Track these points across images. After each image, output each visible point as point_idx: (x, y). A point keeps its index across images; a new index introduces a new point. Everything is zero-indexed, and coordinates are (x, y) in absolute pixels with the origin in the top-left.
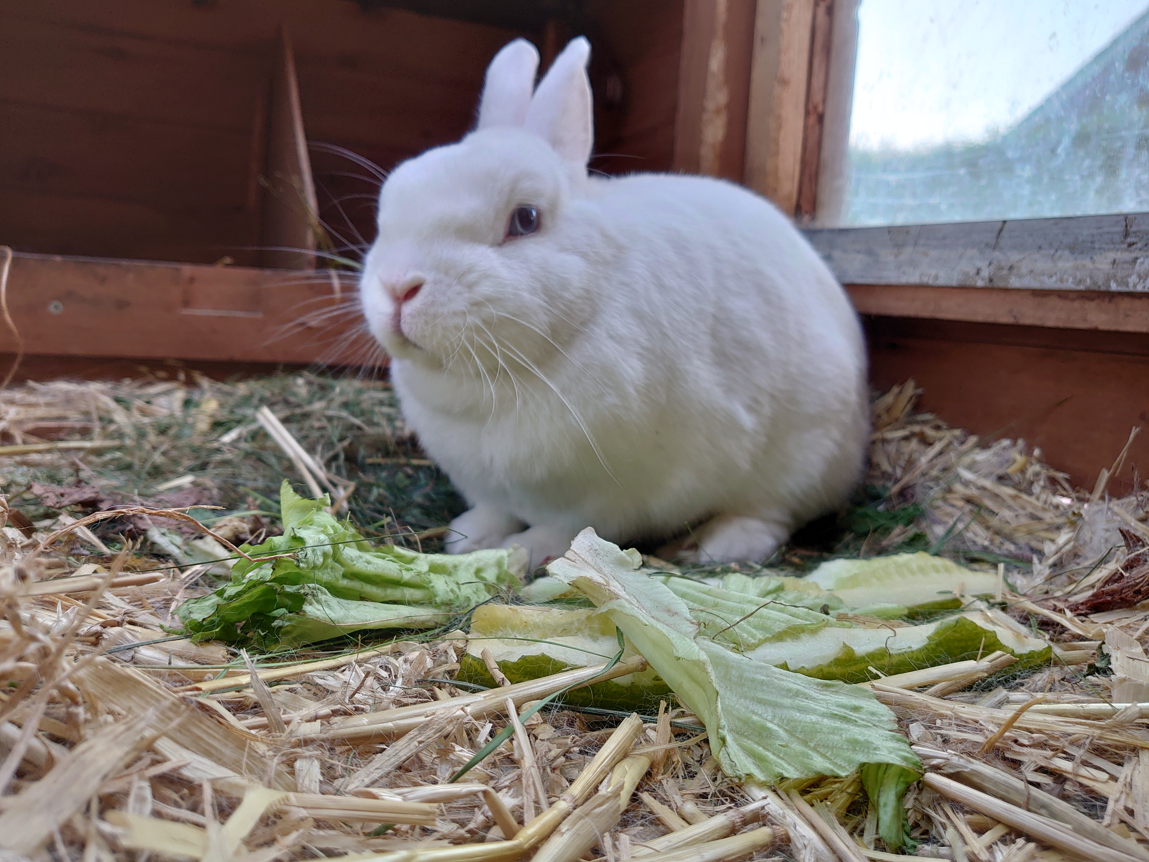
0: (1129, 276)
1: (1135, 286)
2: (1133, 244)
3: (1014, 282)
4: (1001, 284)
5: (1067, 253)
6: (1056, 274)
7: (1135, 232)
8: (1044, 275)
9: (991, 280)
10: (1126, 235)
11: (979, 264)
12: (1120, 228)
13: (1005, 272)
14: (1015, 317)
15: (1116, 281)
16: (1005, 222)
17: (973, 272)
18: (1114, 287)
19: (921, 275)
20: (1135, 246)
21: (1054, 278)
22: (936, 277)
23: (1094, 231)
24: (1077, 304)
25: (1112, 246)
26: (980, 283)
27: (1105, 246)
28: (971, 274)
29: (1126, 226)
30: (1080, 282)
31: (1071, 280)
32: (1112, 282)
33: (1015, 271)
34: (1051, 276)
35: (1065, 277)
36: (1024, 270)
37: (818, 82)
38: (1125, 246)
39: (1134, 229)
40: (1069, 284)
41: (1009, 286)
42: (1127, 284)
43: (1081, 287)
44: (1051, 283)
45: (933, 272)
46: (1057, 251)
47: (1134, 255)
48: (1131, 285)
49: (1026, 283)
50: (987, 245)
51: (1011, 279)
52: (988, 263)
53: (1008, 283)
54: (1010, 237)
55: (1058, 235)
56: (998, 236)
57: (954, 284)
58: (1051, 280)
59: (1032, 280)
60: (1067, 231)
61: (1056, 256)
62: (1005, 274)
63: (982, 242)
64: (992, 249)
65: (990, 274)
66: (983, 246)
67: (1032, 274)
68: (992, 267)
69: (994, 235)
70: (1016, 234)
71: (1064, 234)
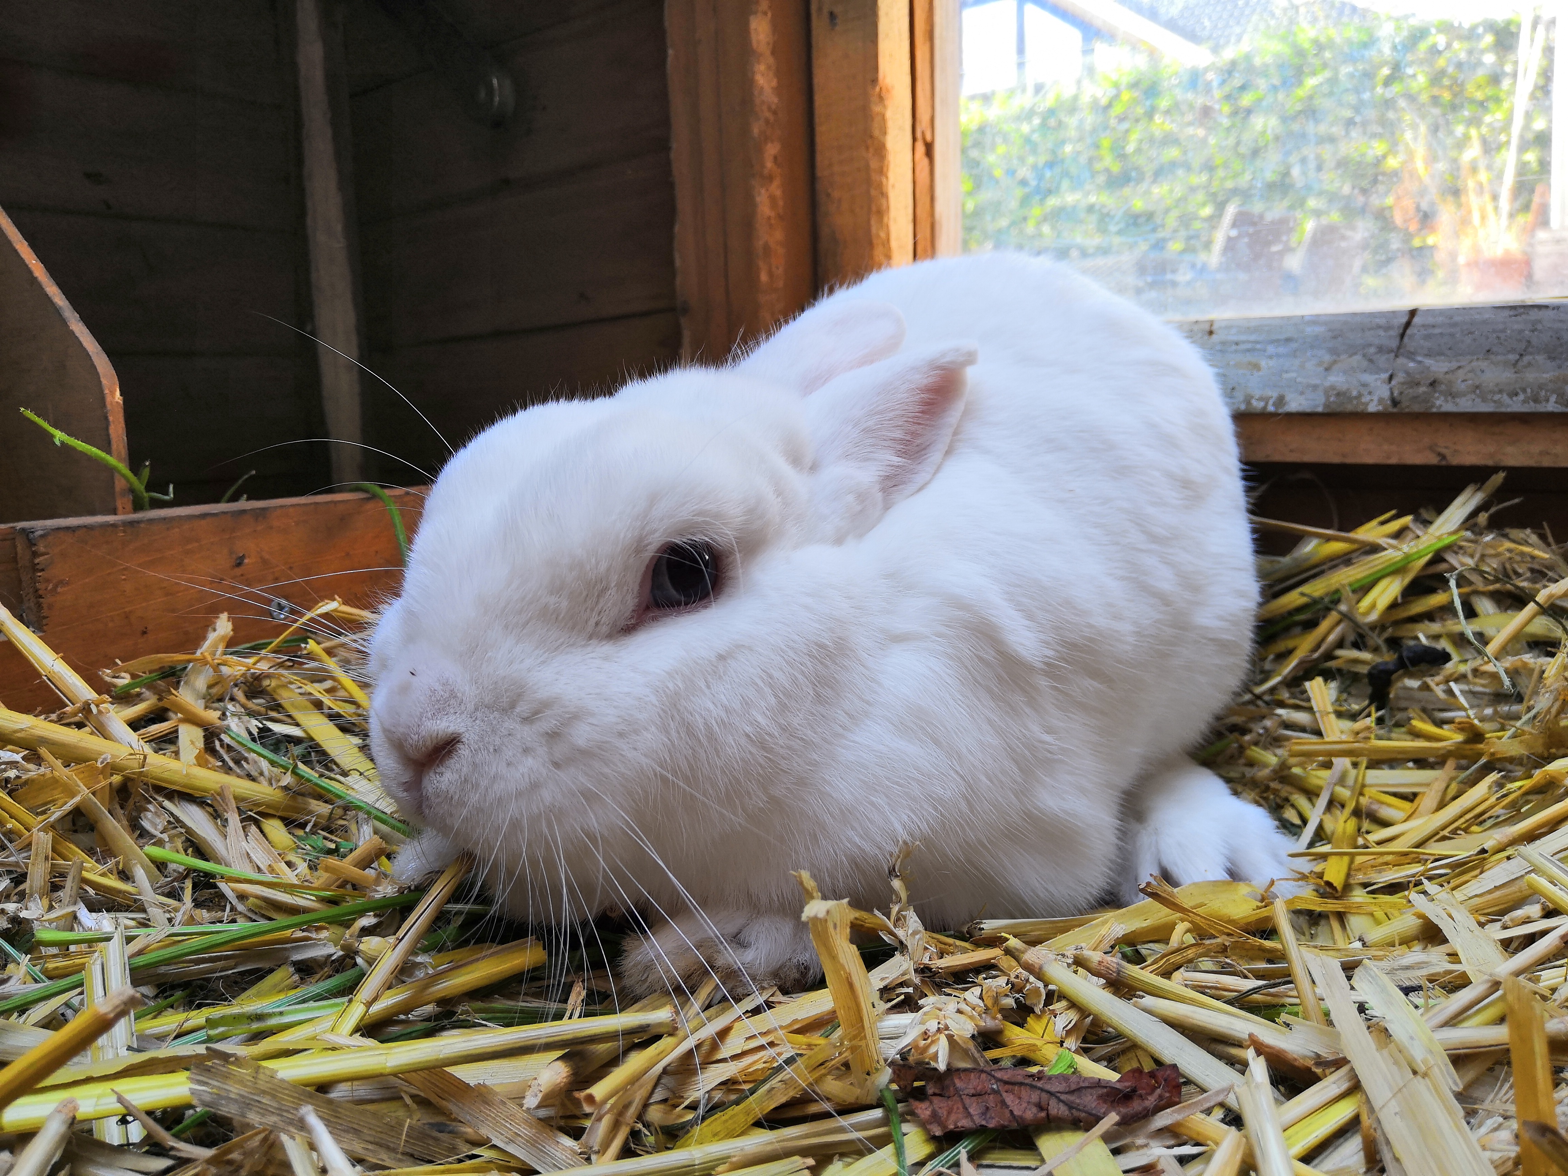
3: (1444, 404)
4: (1417, 408)
5: (1540, 358)
6: (1524, 390)
8: (1501, 391)
9: (1395, 402)
13: (1422, 389)
14: (1440, 455)
16: (1413, 313)
17: (1356, 390)
21: (1521, 397)
22: (1281, 400)
26: (1372, 408)
28: (1354, 394)
31: (1553, 398)
33: (1443, 387)
34: (1516, 394)
35: (1543, 393)
36: (1461, 386)
40: (1552, 406)
44: (1516, 405)
45: (1272, 394)
46: (1521, 355)
49: (1466, 405)
50: (1381, 349)
51: (1438, 398)
52: (1385, 376)
53: (1432, 406)
54: (1428, 337)
55: (1521, 331)
56: (1402, 336)
57: (1320, 409)
58: (1515, 398)
59: (1478, 400)
60: (1539, 327)
61: (1520, 364)
62: (1424, 393)
63: (1370, 345)
64: (1393, 355)
65: (1392, 393)
66: (1372, 350)
67: (1478, 392)
68: (1393, 382)
69: (1395, 333)
70: (1437, 331)
71: (1533, 330)
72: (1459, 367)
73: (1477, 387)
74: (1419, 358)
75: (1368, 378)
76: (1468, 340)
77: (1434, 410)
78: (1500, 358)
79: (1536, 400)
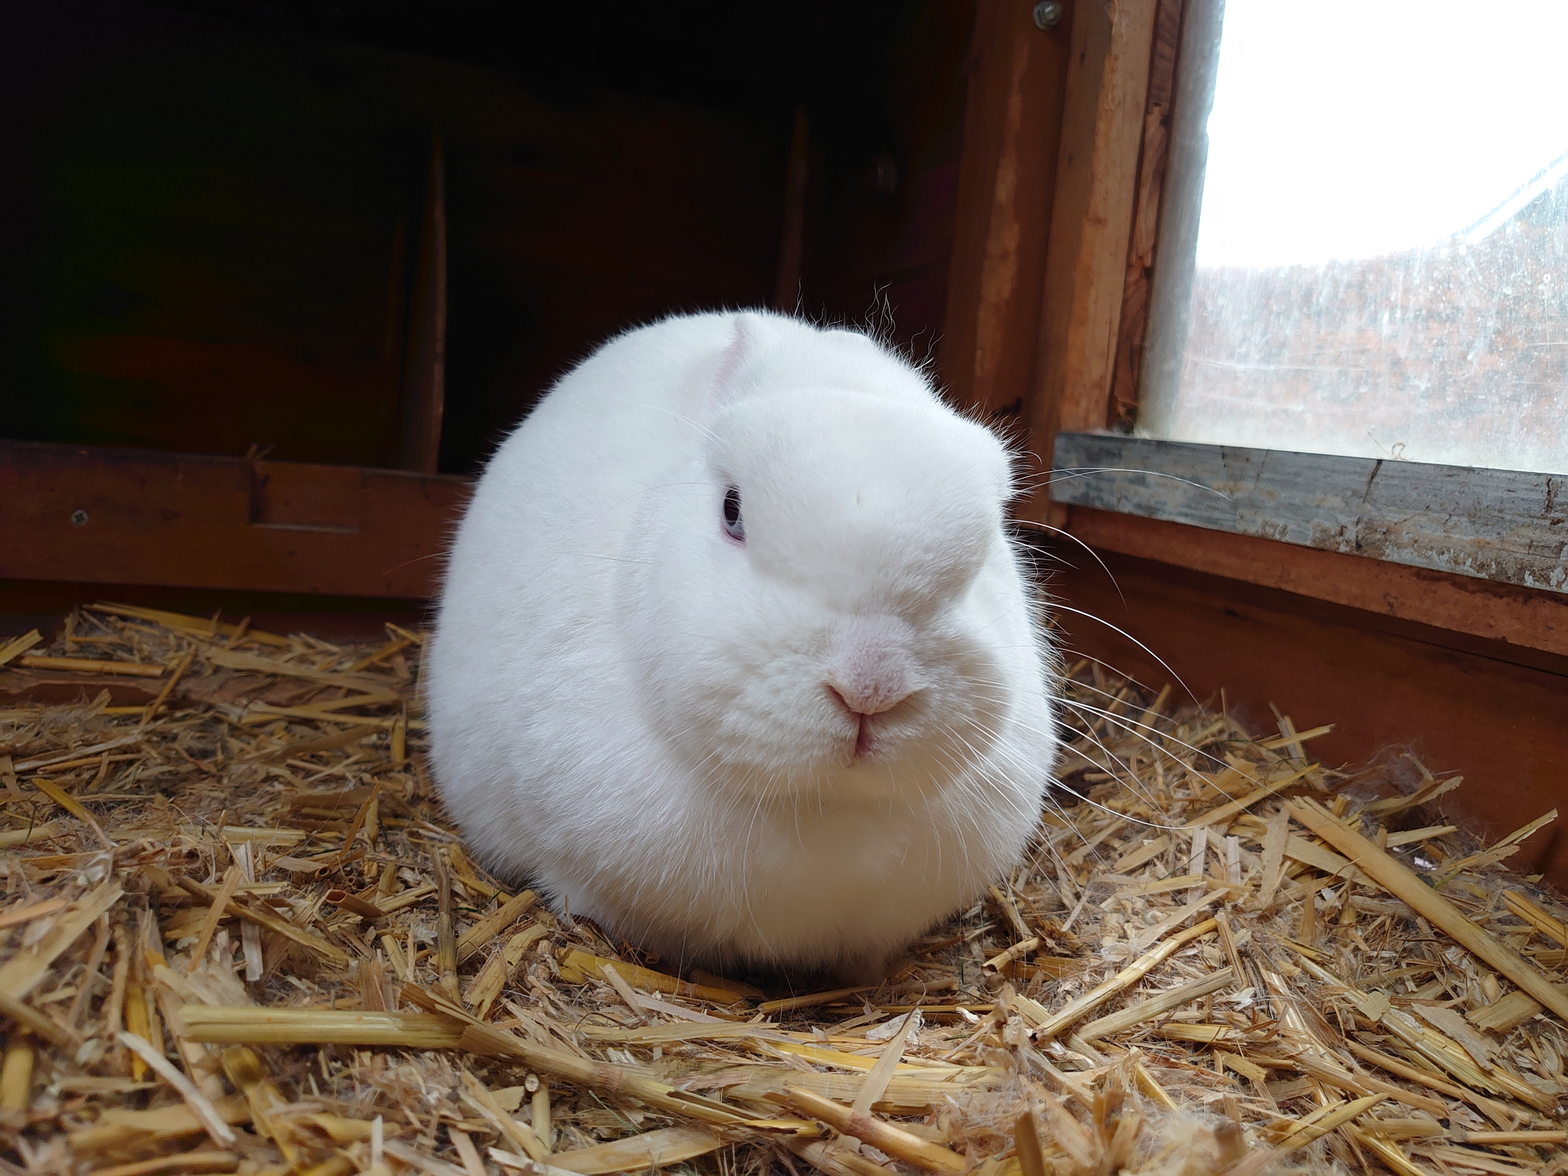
0: (1552, 568)
1: (1560, 584)
2: (1559, 521)
3: (1392, 555)
4: (1372, 554)
5: (1464, 521)
6: (1449, 551)
7: (1562, 504)
8: (1432, 549)
9: (1359, 546)
10: (1549, 507)
11: (1344, 520)
12: (1540, 496)
14: (1390, 605)
15: (1533, 573)
16: (1380, 462)
17: (1334, 529)
18: (1529, 581)
19: (1265, 524)
20: (1560, 524)
21: (1446, 557)
22: (1285, 530)
23: (1505, 495)
24: (1478, 599)
25: (1529, 520)
26: (1343, 549)
27: (1519, 519)
28: (1332, 533)
29: (1549, 492)
30: (1482, 567)
31: (1469, 562)
32: (1527, 572)
33: (1393, 537)
34: (1443, 553)
35: (1462, 555)
36: (1405, 538)
37: (1146, 221)
38: (1547, 523)
39: (1560, 499)
40: (1467, 569)
42: (1548, 580)
43: (1483, 575)
44: (1442, 563)
45: (1281, 523)
46: (1450, 515)
47: (1559, 538)
48: (1554, 582)
49: (1407, 556)
50: (1355, 493)
51: (1387, 547)
52: (1355, 519)
53: (1383, 554)
54: (1387, 486)
55: (1453, 492)
56: (1371, 482)
57: (1308, 543)
58: (1441, 557)
59: (1415, 554)
60: (1467, 490)
61: (1450, 524)
62: (1379, 540)
63: (1348, 489)
64: (1362, 500)
65: (1357, 537)
66: (1349, 493)
67: (1416, 545)
68: (1359, 526)
69: (1365, 479)
70: (1396, 482)
71: (1462, 492)
72: (1405, 520)
73: (1416, 541)
74: (1378, 506)
76: (1414, 495)
77: (1384, 558)
78: (1435, 515)
79: (1456, 562)
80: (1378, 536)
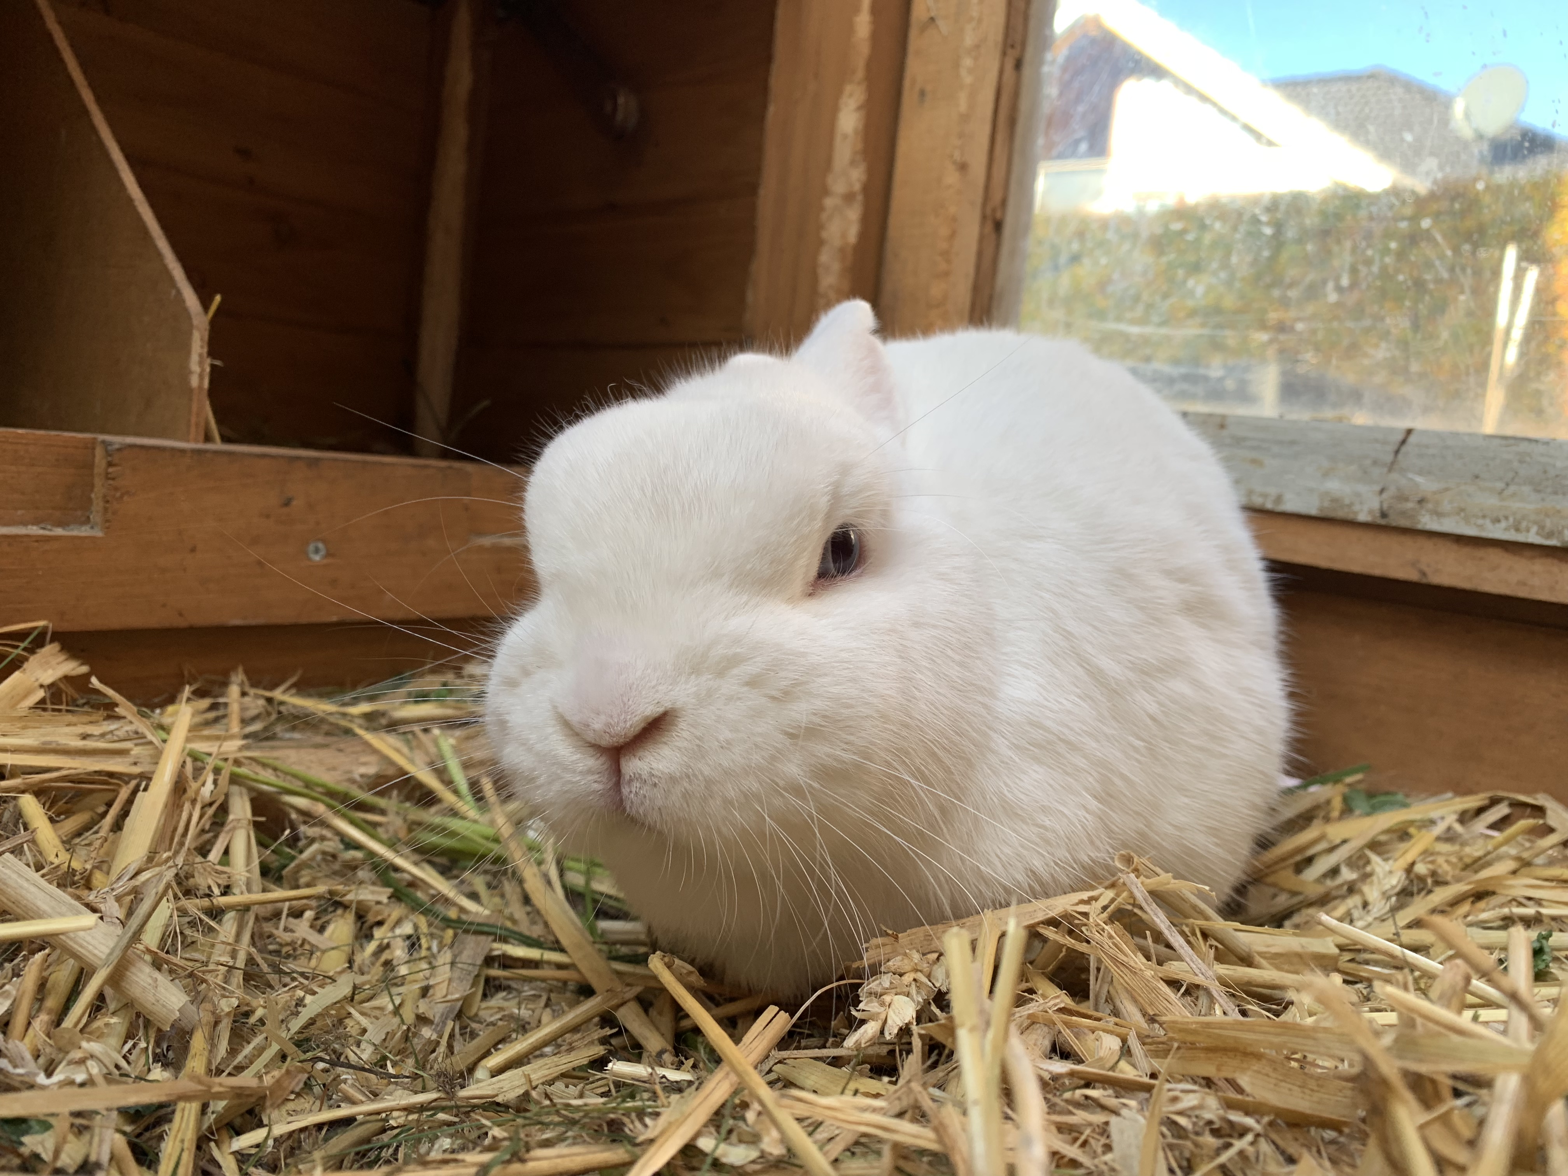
3: (1429, 522)
4: (1404, 523)
5: (1526, 489)
6: (1506, 518)
8: (1484, 517)
9: (1384, 515)
14: (1422, 572)
16: (1409, 432)
17: (1349, 498)
21: (1503, 524)
22: (1279, 499)
24: (1538, 564)
26: (1363, 517)
28: (1346, 501)
30: (1550, 535)
31: (1534, 529)
33: (1430, 506)
34: (1499, 522)
35: (1525, 523)
36: (1447, 507)
40: (1532, 536)
41: (1420, 527)
43: (1554, 542)
44: (1496, 531)
46: (1507, 485)
49: (1451, 525)
50: (1376, 462)
51: (1424, 516)
52: (1377, 488)
53: (1418, 523)
54: (1421, 456)
55: (1510, 462)
56: (1397, 452)
57: (1314, 512)
58: (1497, 525)
59: (1461, 523)
60: (1528, 459)
61: (1507, 493)
62: (1412, 508)
63: (1367, 457)
64: (1385, 470)
65: (1382, 505)
66: (1368, 462)
67: (1462, 514)
68: (1385, 495)
69: (1392, 448)
70: (1430, 451)
71: (1521, 462)
72: (1447, 489)
73: (1462, 510)
74: (1410, 475)
75: (1362, 488)
76: (1458, 463)
78: (1487, 484)
79: (1517, 530)
80: (1410, 505)
